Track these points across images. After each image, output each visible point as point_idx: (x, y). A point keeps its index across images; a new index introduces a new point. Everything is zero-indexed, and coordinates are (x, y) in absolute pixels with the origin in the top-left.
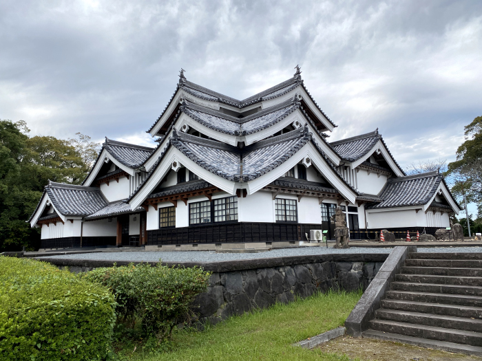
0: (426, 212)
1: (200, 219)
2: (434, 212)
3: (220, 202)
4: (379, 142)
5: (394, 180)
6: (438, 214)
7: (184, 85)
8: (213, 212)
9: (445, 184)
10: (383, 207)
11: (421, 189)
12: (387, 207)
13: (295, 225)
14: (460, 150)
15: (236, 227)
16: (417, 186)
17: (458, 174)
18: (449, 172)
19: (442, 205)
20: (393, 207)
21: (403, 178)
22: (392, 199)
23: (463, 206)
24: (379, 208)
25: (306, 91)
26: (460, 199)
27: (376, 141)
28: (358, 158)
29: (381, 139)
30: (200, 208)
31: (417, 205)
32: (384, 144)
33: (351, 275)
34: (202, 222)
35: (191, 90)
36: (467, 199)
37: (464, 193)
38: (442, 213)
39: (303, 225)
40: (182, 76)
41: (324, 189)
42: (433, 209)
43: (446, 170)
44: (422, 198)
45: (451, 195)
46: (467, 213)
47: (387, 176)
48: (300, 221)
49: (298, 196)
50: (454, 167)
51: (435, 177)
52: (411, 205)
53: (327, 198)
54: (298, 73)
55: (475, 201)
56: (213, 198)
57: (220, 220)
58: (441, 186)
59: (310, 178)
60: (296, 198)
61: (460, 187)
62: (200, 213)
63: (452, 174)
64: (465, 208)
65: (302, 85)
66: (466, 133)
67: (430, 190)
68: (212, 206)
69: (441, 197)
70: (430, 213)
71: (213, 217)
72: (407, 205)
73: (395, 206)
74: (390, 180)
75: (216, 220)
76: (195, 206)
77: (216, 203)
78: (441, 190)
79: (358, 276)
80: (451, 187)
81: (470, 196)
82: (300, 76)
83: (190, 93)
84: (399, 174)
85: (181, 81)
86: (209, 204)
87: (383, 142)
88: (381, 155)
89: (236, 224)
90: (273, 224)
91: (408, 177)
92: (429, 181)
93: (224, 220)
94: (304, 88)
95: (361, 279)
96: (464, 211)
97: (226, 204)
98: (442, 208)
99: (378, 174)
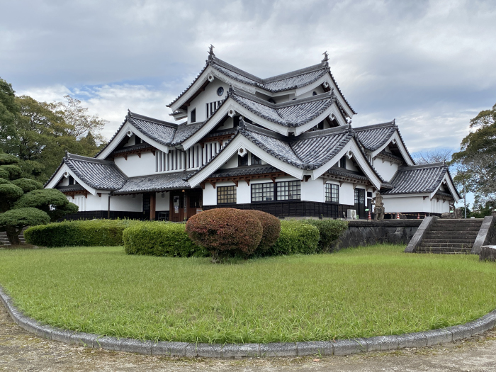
0: (431, 200)
1: (263, 197)
2: (438, 199)
3: (283, 184)
4: (395, 133)
5: (405, 168)
6: (441, 201)
7: (214, 63)
8: (276, 192)
9: (449, 174)
10: (395, 194)
11: (429, 178)
12: (398, 193)
13: (337, 205)
14: (465, 141)
15: (298, 204)
16: (425, 175)
17: (460, 164)
18: (453, 161)
19: (445, 194)
20: (404, 194)
21: (413, 167)
22: (403, 186)
23: (462, 196)
24: (392, 194)
25: (332, 78)
26: (460, 188)
27: (393, 132)
28: (378, 148)
29: (397, 130)
30: (263, 188)
31: (425, 192)
32: (399, 135)
33: (395, 235)
34: (265, 199)
35: (223, 69)
36: (467, 189)
37: (464, 184)
38: (444, 200)
39: (342, 205)
40: (211, 53)
41: (360, 177)
42: (437, 197)
43: (450, 160)
44: (429, 186)
45: (453, 185)
46: (465, 202)
47: (398, 164)
48: (341, 203)
49: (340, 182)
50: (457, 156)
51: (441, 168)
52: (420, 192)
53: (360, 185)
54: (326, 59)
55: (473, 191)
56: (277, 181)
57: (283, 198)
58: (446, 176)
59: (348, 167)
60: (339, 184)
61: (461, 177)
62: (263, 192)
63: (455, 164)
64: (464, 197)
65: (329, 72)
66: (471, 126)
67: (437, 179)
68: (276, 188)
69: (445, 186)
70: (435, 200)
71: (276, 196)
72: (416, 193)
73: (405, 193)
74: (400, 169)
75: (279, 199)
76: (257, 186)
77: (279, 185)
78: (445, 180)
79: (400, 236)
80: (453, 177)
81: (469, 185)
82: (327, 63)
83: (222, 72)
84: (409, 162)
85: (210, 57)
86: (272, 185)
87: (398, 132)
88: (396, 146)
89: (299, 202)
90: (323, 203)
91: (418, 167)
92: (436, 171)
93: (287, 198)
94: (331, 75)
95: (402, 237)
96: (463, 200)
97: (289, 186)
98: (446, 196)
99: (391, 162)
